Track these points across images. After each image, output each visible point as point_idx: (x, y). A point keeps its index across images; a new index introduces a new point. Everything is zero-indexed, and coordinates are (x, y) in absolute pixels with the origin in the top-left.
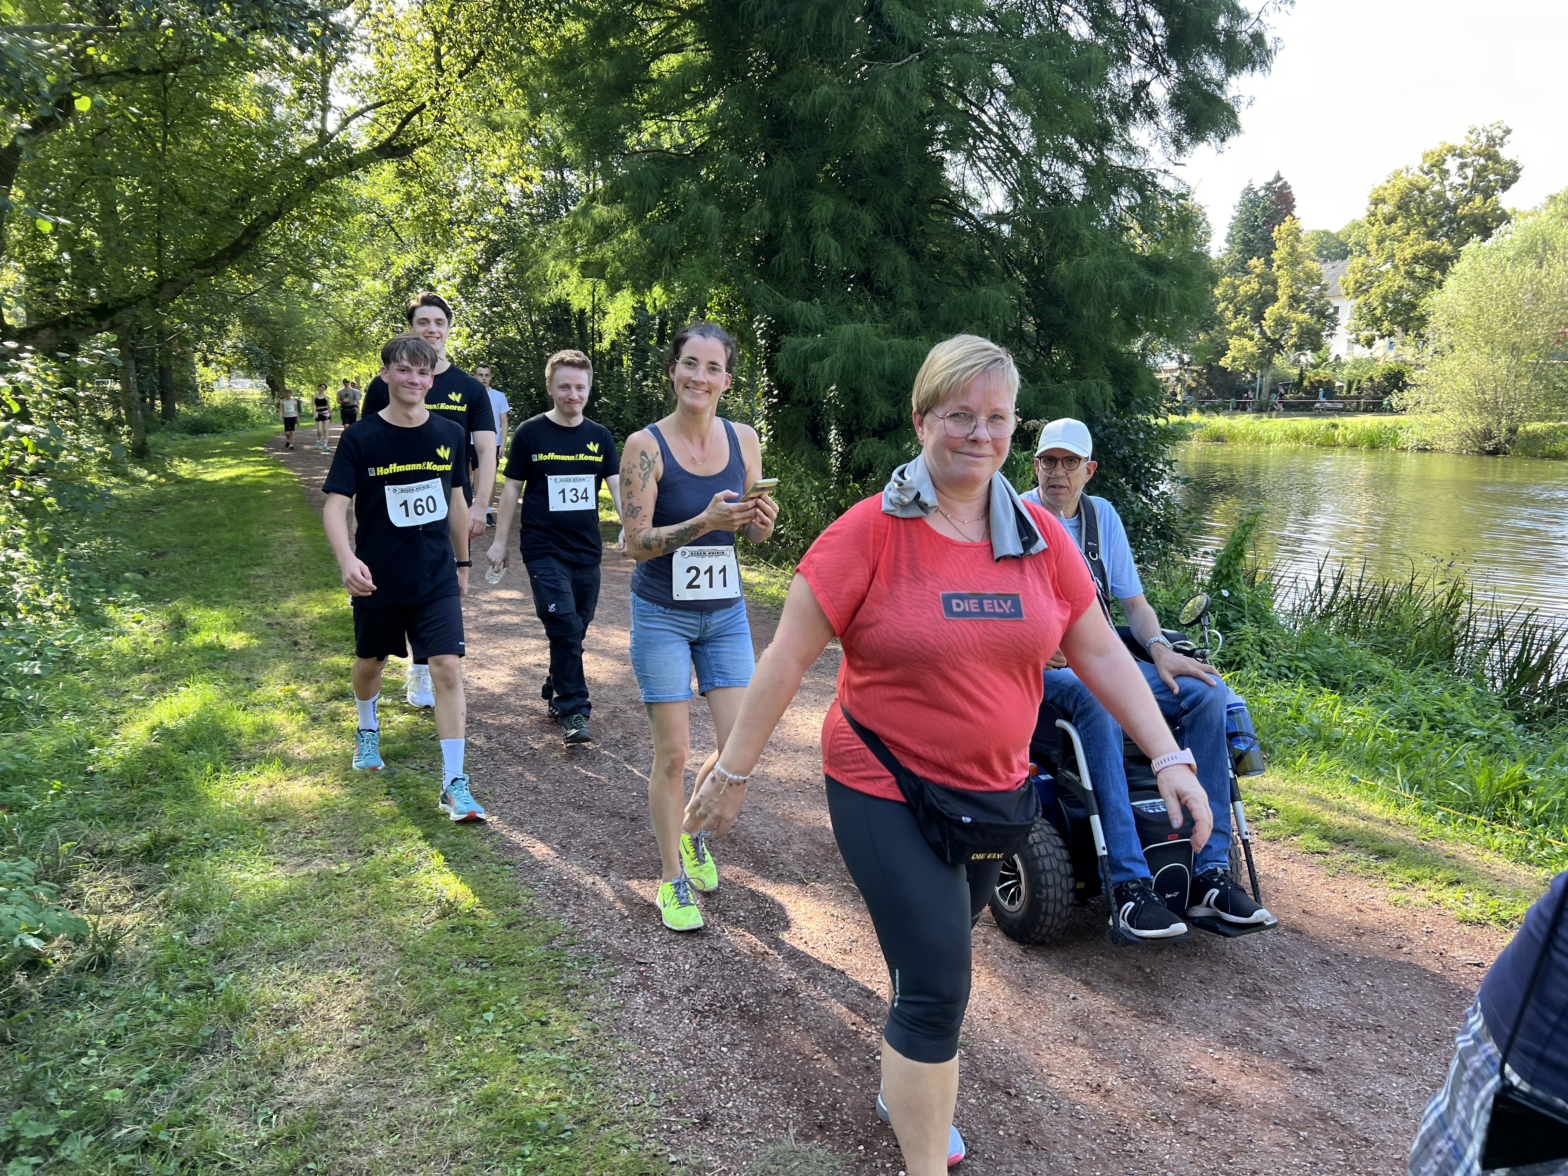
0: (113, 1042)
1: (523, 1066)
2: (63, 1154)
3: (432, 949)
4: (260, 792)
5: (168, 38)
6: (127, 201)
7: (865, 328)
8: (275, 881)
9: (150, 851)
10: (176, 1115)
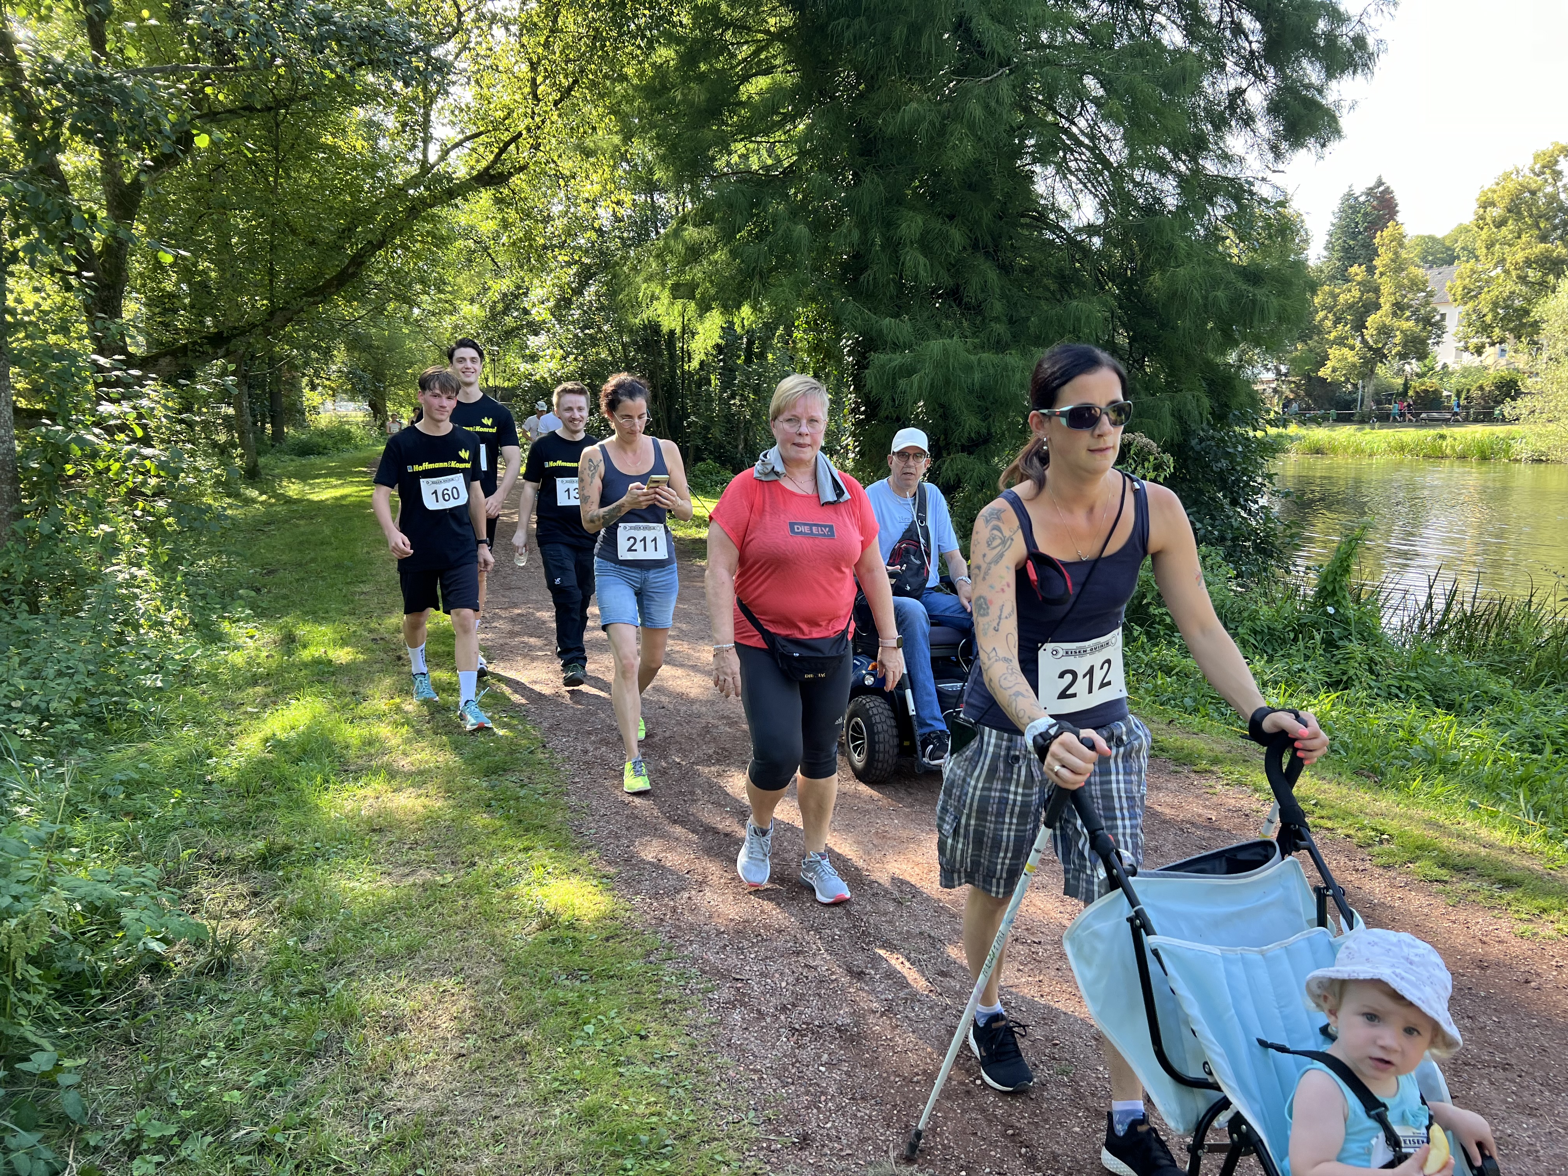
0: (231, 1045)
1: (623, 1079)
2: (184, 1154)
3: (533, 961)
4: (367, 803)
5: (280, 76)
6: (241, 234)
7: (954, 343)
8: (383, 891)
9: (265, 859)
10: (291, 1118)
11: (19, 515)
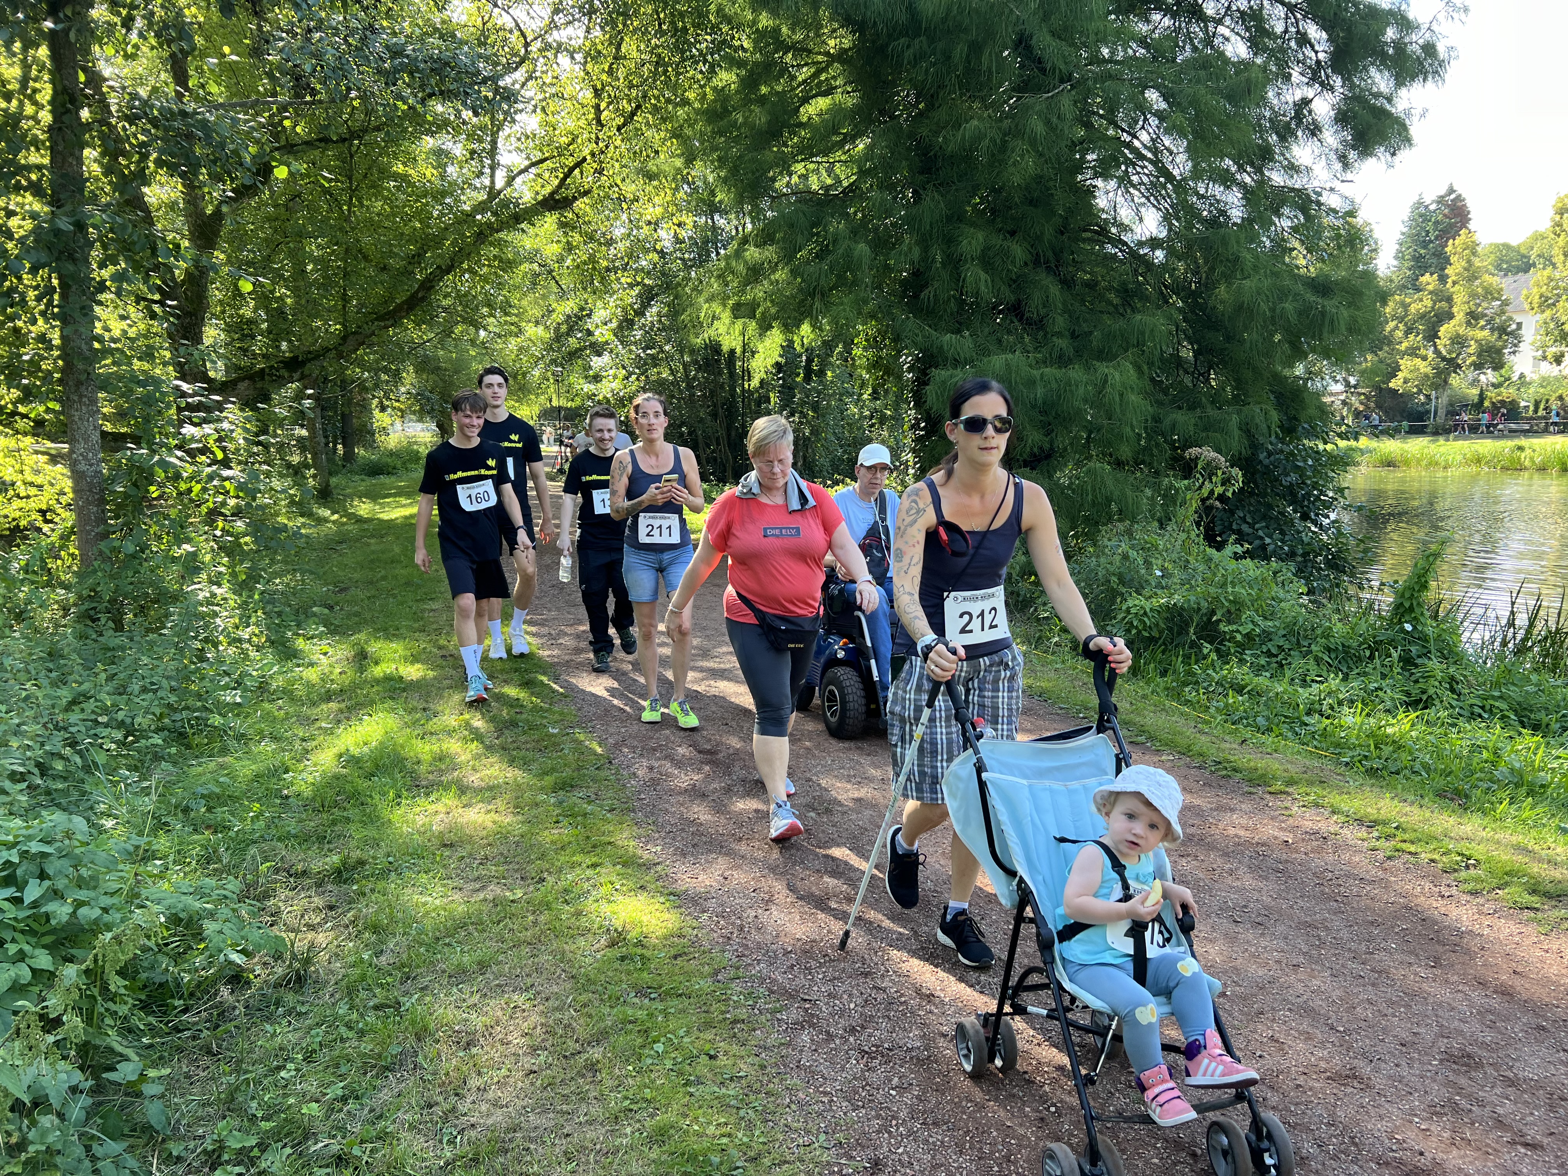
0: (309, 1058)
1: (693, 1099)
2: (263, 1165)
3: (602, 978)
4: (439, 818)
5: (354, 108)
6: (315, 261)
7: (1016, 358)
8: (454, 906)
9: (340, 872)
10: (368, 1131)
11: (105, 536)
